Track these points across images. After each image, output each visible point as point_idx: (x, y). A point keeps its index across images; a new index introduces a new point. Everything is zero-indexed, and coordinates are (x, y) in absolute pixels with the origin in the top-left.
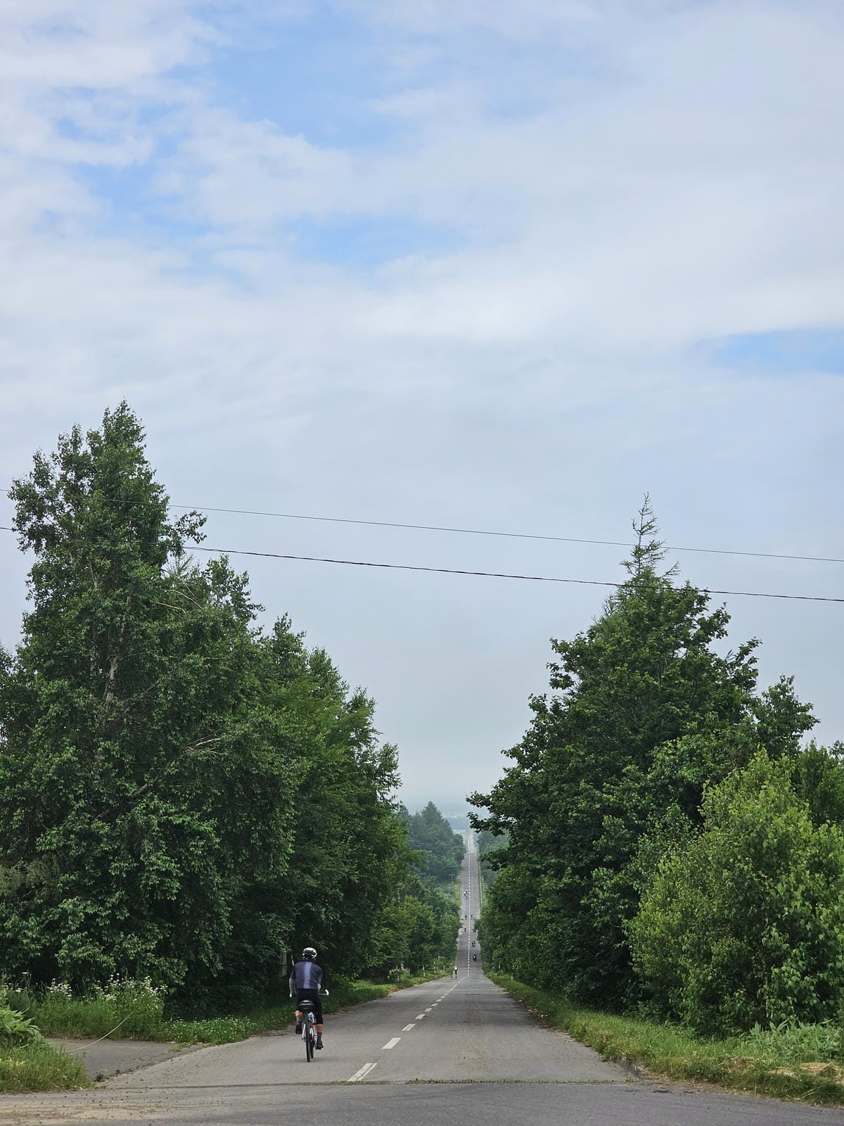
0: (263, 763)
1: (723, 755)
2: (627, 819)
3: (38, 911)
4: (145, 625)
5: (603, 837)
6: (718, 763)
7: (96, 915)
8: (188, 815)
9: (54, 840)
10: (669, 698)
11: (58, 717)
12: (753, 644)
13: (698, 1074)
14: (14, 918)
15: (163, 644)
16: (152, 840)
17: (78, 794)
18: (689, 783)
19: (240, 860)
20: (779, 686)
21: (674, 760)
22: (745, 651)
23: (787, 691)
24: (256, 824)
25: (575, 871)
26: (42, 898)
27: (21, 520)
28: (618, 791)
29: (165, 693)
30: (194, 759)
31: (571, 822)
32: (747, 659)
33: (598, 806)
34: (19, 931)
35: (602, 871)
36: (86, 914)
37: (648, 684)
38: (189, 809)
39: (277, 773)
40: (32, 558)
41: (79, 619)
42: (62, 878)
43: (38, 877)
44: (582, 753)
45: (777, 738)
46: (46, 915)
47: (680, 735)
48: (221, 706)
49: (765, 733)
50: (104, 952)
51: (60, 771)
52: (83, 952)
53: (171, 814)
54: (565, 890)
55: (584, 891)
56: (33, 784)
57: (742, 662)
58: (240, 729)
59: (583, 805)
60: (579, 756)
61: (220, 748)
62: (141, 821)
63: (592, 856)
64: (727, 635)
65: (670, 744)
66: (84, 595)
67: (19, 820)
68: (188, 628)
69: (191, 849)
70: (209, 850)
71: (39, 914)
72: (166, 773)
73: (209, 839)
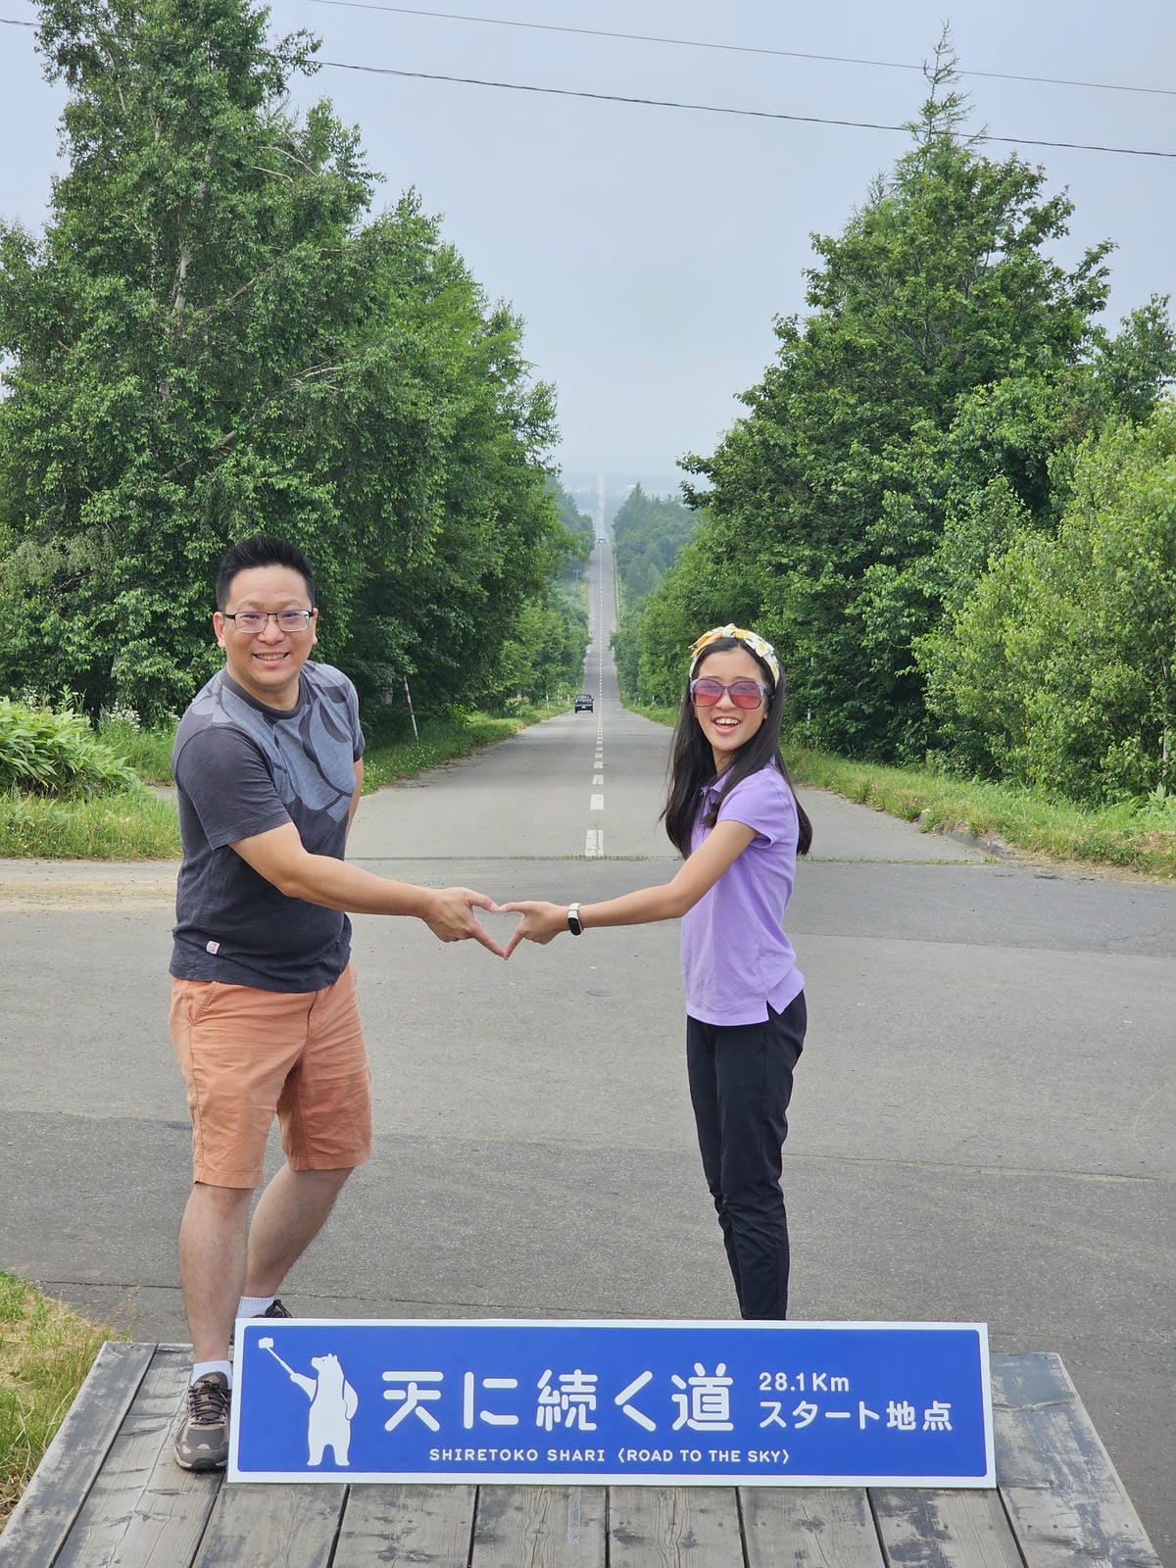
0: (403, 403)
1: (1061, 408)
2: (917, 496)
3: (85, 606)
4: (235, 198)
5: (881, 521)
6: (1054, 419)
7: (166, 614)
8: (295, 475)
9: (107, 509)
10: (982, 323)
11: (111, 331)
12: (1104, 249)
13: (1093, 853)
14: (53, 617)
15: (261, 227)
16: (244, 511)
17: (139, 443)
18: (1011, 447)
19: (365, 541)
20: (1148, 309)
21: (989, 413)
22: (1094, 259)
23: (1159, 316)
24: (389, 490)
25: (838, 568)
26: (90, 589)
27: (49, 34)
28: (905, 456)
29: (265, 300)
30: (306, 398)
31: (833, 498)
32: (1095, 269)
33: (876, 477)
34: (58, 634)
35: (879, 569)
36: (152, 612)
37: (953, 304)
38: (296, 468)
39: (423, 417)
40: (64, 95)
41: (138, 187)
42: (118, 562)
43: (83, 560)
44: (852, 401)
45: (1141, 383)
46: (96, 614)
47: (998, 377)
48: (344, 319)
49: (1125, 376)
50: (178, 666)
51: (115, 410)
52: (151, 665)
53: (270, 475)
54: (823, 594)
55: (850, 596)
56: (74, 429)
57: (1087, 273)
58: (373, 354)
59: (853, 475)
60: (848, 405)
61: (342, 381)
62: (230, 483)
63: (861, 547)
64: (1068, 234)
65: (982, 391)
66: (146, 151)
67: (55, 479)
68: (297, 204)
69: (300, 525)
70: (324, 528)
71: (86, 613)
72: (264, 416)
73: (325, 512)
